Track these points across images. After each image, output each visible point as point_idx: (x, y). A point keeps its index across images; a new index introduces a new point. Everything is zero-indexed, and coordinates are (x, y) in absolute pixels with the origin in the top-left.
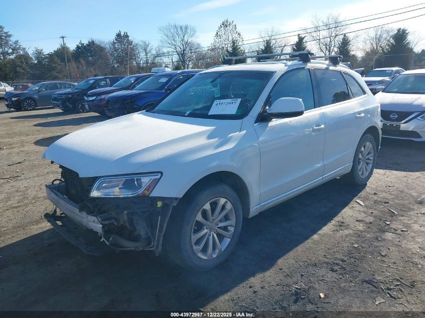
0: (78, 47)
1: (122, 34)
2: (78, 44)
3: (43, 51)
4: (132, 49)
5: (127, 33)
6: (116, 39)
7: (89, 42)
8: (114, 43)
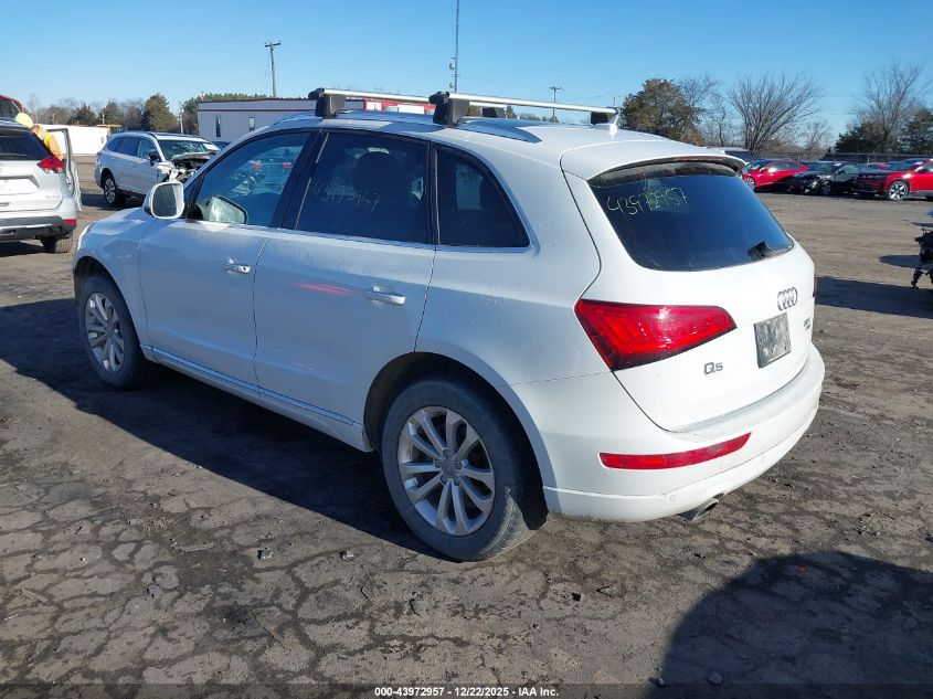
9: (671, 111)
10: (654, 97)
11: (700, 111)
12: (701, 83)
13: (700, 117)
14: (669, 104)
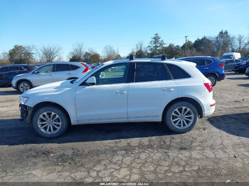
0: (196, 41)
1: (224, 32)
2: (196, 39)
3: (174, 45)
4: (229, 40)
5: (227, 31)
6: (219, 35)
7: (203, 38)
8: (217, 38)
9: (24, 54)
10: (18, 50)
11: (32, 53)
12: (31, 46)
13: (33, 55)
14: (23, 52)
